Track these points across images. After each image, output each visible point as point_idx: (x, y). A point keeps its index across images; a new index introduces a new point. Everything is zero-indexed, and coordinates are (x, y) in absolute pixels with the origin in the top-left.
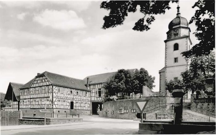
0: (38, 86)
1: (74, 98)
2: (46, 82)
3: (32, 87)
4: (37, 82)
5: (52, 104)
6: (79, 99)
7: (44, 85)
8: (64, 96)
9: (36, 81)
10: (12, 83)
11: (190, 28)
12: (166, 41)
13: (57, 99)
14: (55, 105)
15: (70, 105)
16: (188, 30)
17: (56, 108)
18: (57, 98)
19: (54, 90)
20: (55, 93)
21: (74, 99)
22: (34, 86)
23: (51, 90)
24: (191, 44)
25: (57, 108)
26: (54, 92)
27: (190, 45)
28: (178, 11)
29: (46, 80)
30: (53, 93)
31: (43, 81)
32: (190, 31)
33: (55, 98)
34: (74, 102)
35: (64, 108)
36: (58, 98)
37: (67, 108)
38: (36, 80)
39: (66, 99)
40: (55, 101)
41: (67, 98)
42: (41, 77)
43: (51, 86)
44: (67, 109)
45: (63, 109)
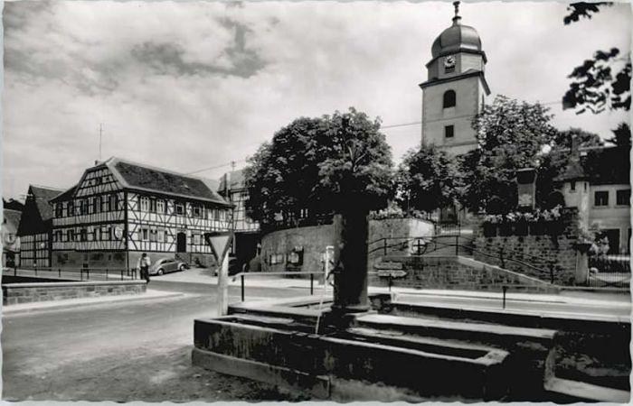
0: (92, 193)
1: (188, 223)
2: (110, 182)
3: (78, 195)
4: (90, 183)
5: (124, 239)
6: (201, 226)
7: (106, 190)
8: (159, 220)
9: (88, 182)
10: (35, 188)
11: (486, 54)
12: (423, 86)
13: (139, 226)
14: (133, 241)
15: (175, 242)
16: (481, 58)
17: (137, 250)
18: (137, 224)
19: (130, 203)
20: (134, 211)
21: (186, 226)
22: (83, 195)
23: (122, 203)
24: (488, 92)
25: (139, 248)
26: (129, 208)
27: (485, 95)
28: (457, 11)
29: (110, 177)
30: (126, 210)
31: (104, 180)
32: (485, 61)
33: (134, 223)
34: (189, 233)
35: (159, 249)
36: (141, 224)
37: (167, 250)
38: (88, 177)
39: (165, 227)
40: (133, 232)
41: (168, 225)
42: (99, 170)
43: (122, 194)
44: (168, 252)
45: (157, 251)
